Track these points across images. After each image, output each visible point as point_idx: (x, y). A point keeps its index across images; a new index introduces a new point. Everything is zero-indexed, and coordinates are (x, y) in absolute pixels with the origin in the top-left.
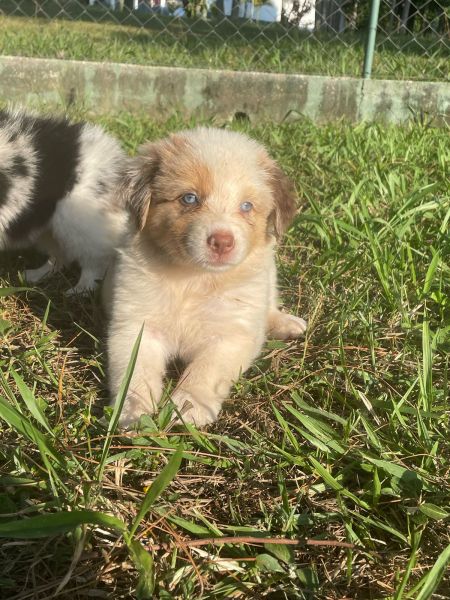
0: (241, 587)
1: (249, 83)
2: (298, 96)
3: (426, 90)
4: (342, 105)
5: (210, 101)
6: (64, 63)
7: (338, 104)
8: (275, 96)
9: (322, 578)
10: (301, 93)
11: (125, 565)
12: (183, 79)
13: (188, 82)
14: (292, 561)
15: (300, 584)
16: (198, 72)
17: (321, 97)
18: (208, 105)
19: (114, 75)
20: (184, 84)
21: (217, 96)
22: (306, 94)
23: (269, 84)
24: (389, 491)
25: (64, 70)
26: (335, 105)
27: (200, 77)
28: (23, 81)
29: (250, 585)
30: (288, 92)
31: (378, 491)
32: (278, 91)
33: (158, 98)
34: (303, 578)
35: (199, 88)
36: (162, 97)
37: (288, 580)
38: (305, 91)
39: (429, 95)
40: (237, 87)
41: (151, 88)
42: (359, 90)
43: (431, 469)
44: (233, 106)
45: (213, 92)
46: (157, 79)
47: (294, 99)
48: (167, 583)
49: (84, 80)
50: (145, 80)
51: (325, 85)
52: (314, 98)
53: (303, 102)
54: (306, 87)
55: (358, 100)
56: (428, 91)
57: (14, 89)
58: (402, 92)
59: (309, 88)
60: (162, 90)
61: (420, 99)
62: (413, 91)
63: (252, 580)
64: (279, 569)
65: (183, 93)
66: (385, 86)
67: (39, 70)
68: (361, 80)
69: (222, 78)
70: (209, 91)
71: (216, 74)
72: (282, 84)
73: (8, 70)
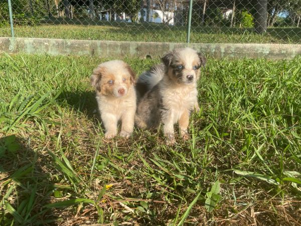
0: (132, 217)
1: (151, 46)
2: (167, 49)
3: (207, 46)
5: (138, 52)
6: (90, 41)
8: (159, 50)
9: (157, 213)
11: (96, 212)
12: (129, 45)
13: (131, 46)
14: (148, 208)
15: (150, 215)
16: (133, 42)
19: (107, 45)
20: (129, 47)
21: (140, 50)
22: (169, 49)
23: (157, 46)
24: (179, 184)
25: (90, 43)
27: (135, 44)
28: (77, 47)
29: (135, 216)
30: (163, 48)
31: (175, 184)
32: (160, 48)
33: (121, 52)
34: (151, 213)
35: (135, 48)
36: (123, 51)
37: (146, 214)
39: (208, 48)
40: (146, 47)
41: (119, 48)
43: (194, 176)
44: (146, 53)
46: (121, 45)
47: (165, 50)
48: (109, 217)
49: (97, 46)
50: (117, 46)
51: (175, 46)
54: (169, 47)
56: (208, 46)
57: (74, 50)
58: (200, 47)
60: (122, 49)
61: (205, 49)
62: (203, 47)
63: (136, 215)
64: (144, 211)
65: (129, 49)
66: (194, 45)
67: (82, 44)
68: (186, 43)
69: (142, 44)
70: (137, 49)
71: (140, 43)
72: (161, 46)
73: (72, 44)
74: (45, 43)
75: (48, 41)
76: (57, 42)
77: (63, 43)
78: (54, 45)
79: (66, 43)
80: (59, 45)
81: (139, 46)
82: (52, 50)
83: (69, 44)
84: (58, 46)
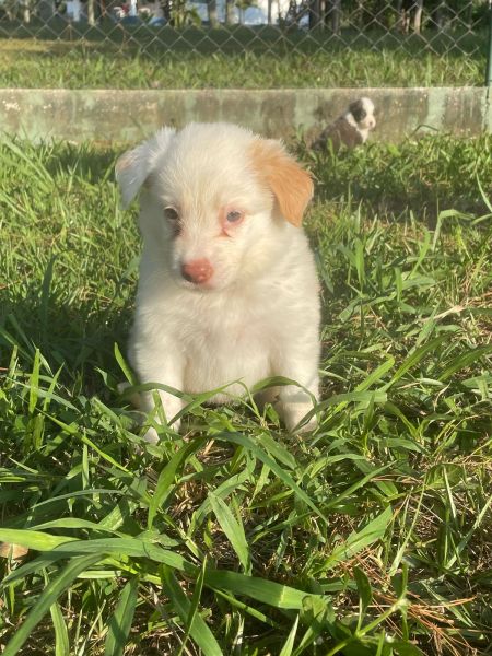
2: (419, 109)
4: (467, 115)
5: (323, 122)
6: (162, 94)
7: (462, 116)
8: (392, 112)
10: (421, 106)
12: (292, 101)
13: (298, 104)
16: (308, 93)
17: (444, 109)
18: (321, 126)
19: (217, 102)
20: (294, 106)
21: (330, 116)
22: (427, 107)
23: (387, 100)
25: (162, 100)
26: (459, 116)
27: (311, 96)
28: (117, 115)
30: (407, 106)
32: (396, 107)
33: (266, 123)
35: (310, 109)
36: (270, 121)
38: (425, 104)
41: (257, 112)
42: (483, 99)
45: (325, 112)
46: (264, 103)
47: (414, 113)
49: (184, 110)
50: (251, 105)
51: (447, 96)
52: (435, 111)
53: (424, 115)
54: (426, 100)
55: (483, 110)
57: (107, 124)
59: (429, 100)
60: (270, 114)
65: (294, 115)
67: (134, 103)
68: (485, 89)
69: (335, 97)
70: (320, 112)
71: (328, 93)
72: (400, 99)
73: (100, 105)
74: (9, 106)
75: (19, 98)
76: (48, 100)
77: (68, 103)
78: (37, 109)
79: (80, 103)
80: (53, 109)
81: (327, 104)
82: (30, 127)
83: (90, 103)
84: (52, 111)
